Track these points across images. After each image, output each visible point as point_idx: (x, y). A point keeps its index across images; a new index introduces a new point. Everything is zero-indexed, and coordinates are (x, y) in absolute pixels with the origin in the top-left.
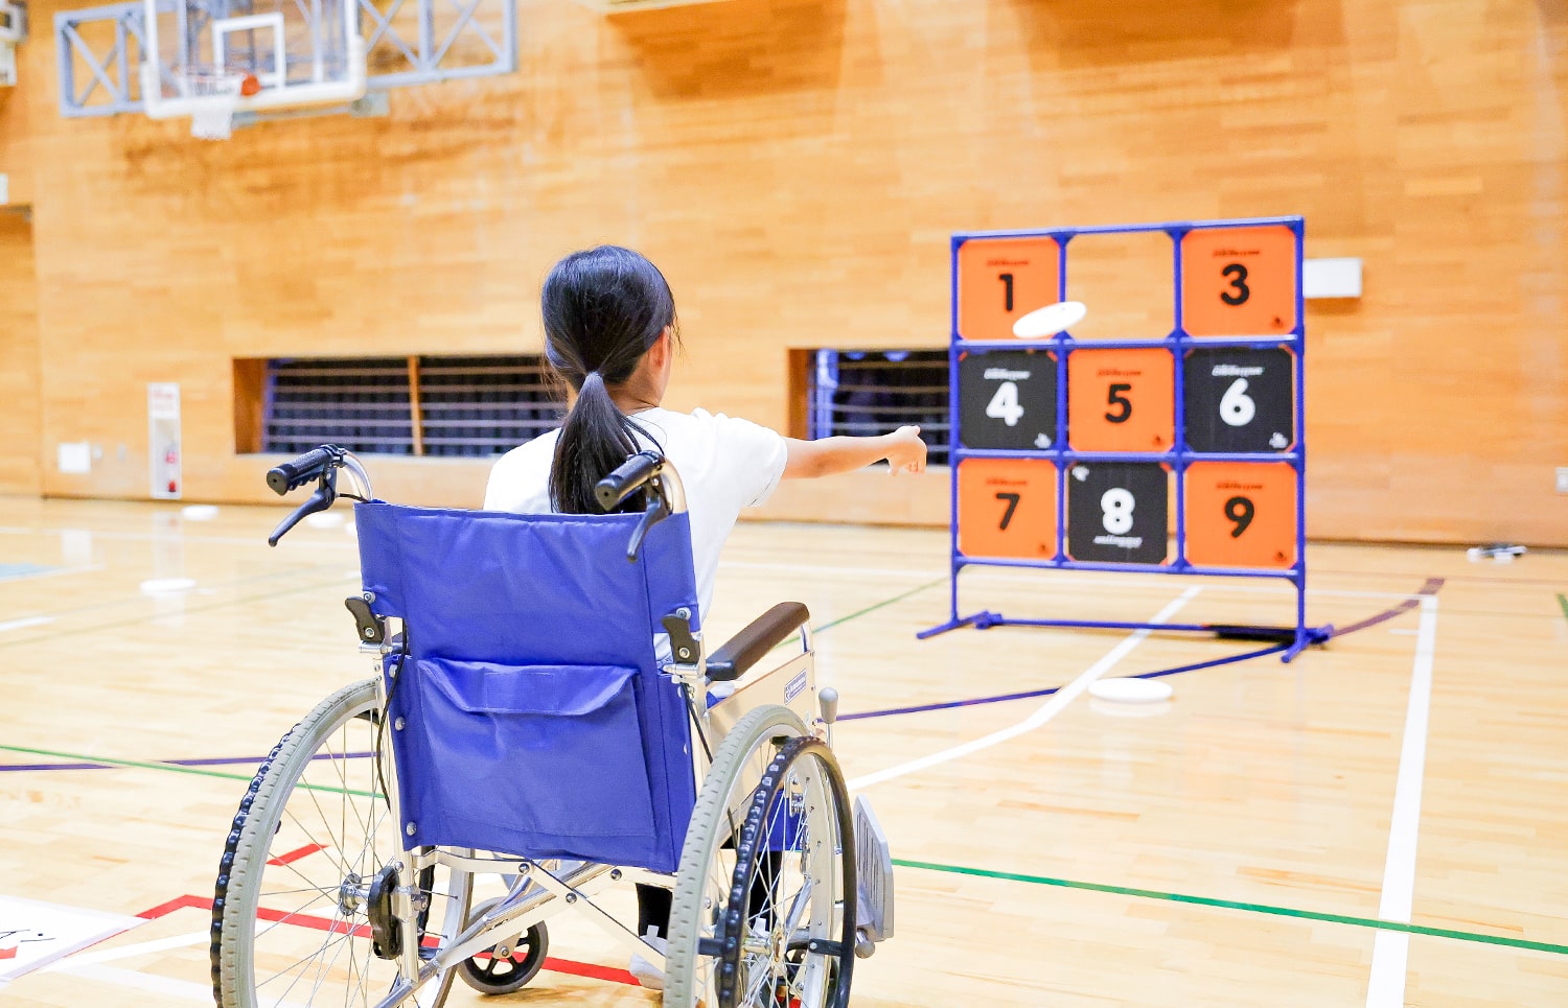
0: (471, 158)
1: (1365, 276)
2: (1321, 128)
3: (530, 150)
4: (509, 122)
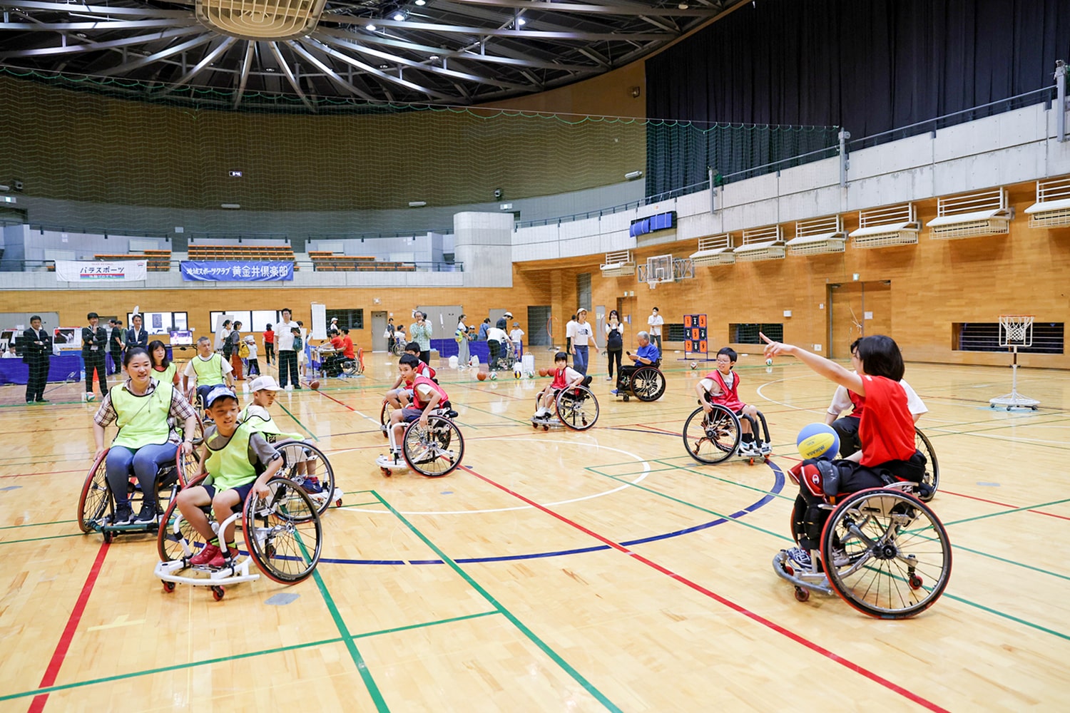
0: (692, 291)
1: (792, 313)
2: (786, 289)
3: (699, 289)
4: (696, 285)
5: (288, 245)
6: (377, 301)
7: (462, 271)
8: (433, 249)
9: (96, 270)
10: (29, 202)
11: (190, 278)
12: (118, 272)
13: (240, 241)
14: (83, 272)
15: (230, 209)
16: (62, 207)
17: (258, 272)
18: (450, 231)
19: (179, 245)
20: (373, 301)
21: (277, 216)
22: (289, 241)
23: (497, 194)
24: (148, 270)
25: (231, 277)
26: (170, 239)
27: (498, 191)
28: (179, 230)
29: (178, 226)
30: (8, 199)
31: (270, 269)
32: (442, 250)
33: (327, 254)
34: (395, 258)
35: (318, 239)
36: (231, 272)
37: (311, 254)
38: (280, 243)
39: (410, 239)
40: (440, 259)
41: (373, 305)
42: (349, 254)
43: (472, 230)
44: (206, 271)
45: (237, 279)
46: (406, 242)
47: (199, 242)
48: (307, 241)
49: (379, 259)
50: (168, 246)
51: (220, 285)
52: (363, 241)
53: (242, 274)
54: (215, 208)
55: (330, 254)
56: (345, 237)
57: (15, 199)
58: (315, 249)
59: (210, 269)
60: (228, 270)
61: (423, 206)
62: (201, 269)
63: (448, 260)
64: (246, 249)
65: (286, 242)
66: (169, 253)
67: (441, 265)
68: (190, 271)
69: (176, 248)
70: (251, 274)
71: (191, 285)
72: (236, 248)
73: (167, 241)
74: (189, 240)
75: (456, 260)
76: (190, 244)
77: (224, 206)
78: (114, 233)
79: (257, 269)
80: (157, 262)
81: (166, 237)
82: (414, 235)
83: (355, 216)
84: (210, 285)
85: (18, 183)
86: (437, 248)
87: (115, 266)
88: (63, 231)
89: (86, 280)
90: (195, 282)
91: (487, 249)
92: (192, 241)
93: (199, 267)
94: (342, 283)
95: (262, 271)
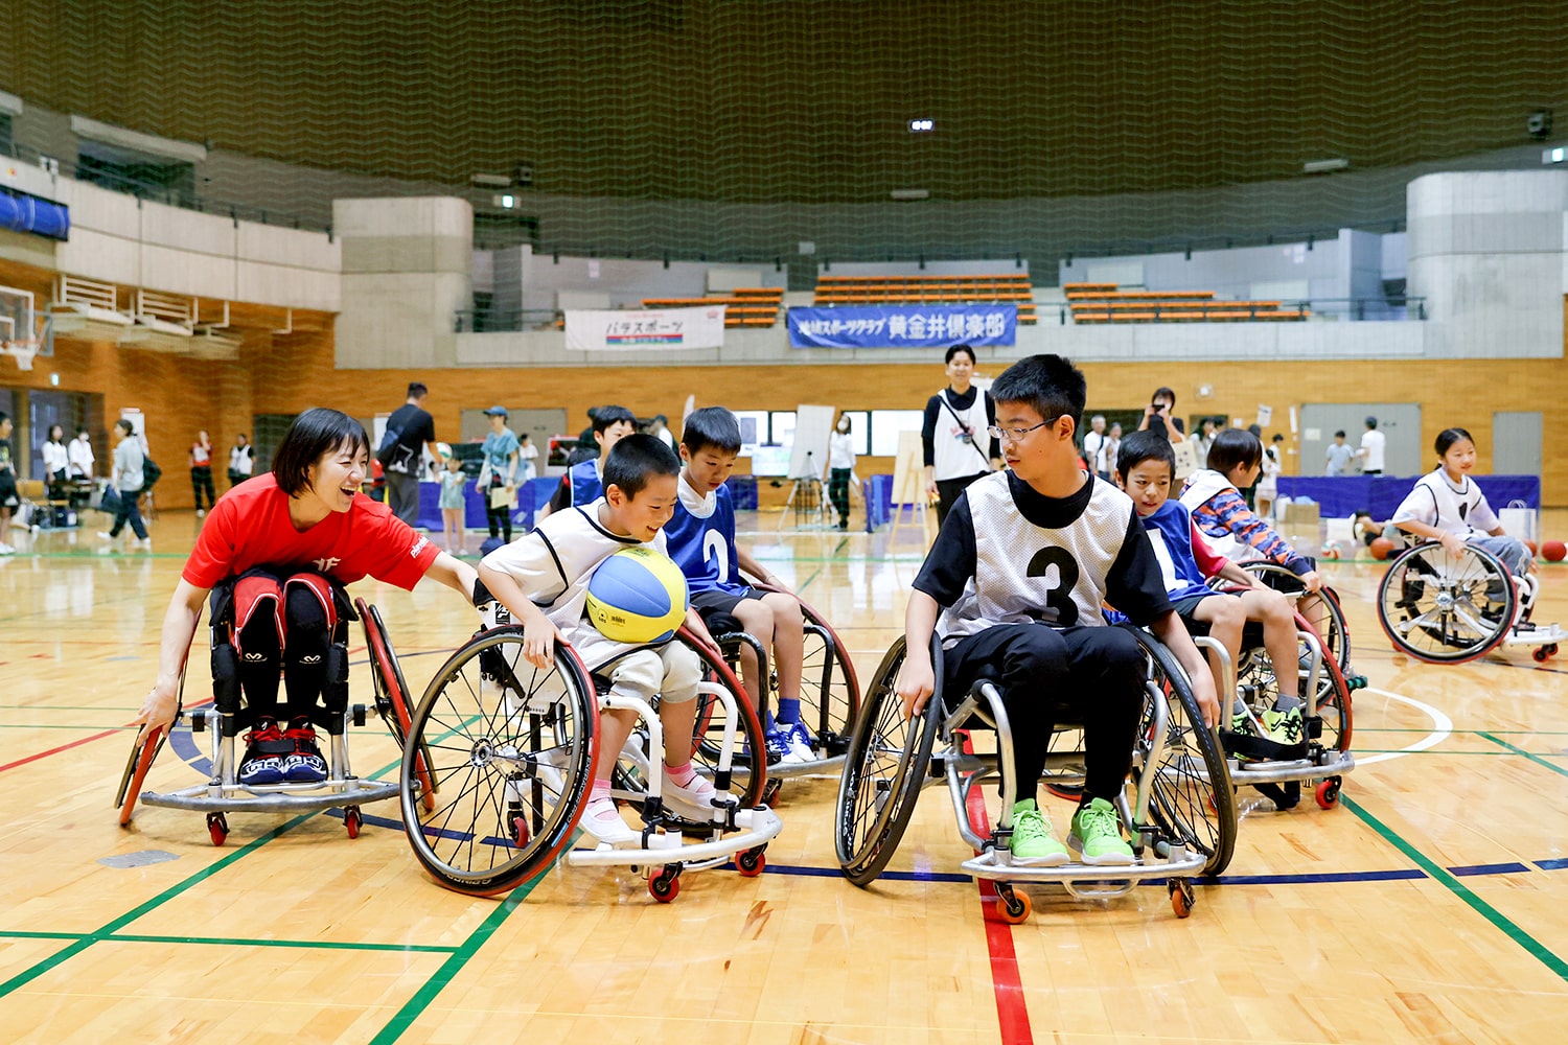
5: (1024, 272)
6: (1204, 391)
7: (1423, 317)
8: (1355, 269)
9: (633, 327)
10: (544, 205)
11: (806, 341)
12: (672, 331)
13: (922, 267)
14: (612, 333)
15: (908, 200)
16: (592, 210)
17: (941, 329)
18: (1398, 225)
19: (801, 279)
20: (1197, 391)
21: (1006, 209)
22: (1025, 263)
23: (1535, 124)
24: (728, 326)
25: (883, 340)
26: (784, 266)
27: (1538, 118)
28: (807, 248)
29: (805, 239)
30: (508, 201)
31: (966, 322)
32: (1379, 272)
33: (1105, 289)
34: (1261, 293)
35: (1092, 255)
36: (886, 328)
37: (1069, 289)
38: (1005, 268)
39: (1301, 248)
40: (1372, 292)
41: (1197, 401)
42: (1156, 289)
43: (1454, 217)
44: (836, 327)
45: (898, 342)
46: (1292, 256)
47: (841, 270)
48: (1063, 262)
49: (1222, 297)
50: (780, 281)
51: (865, 356)
52: (1188, 257)
53: (908, 332)
54: (879, 199)
55: (1112, 289)
56: (1150, 249)
57: (518, 199)
58: (1081, 278)
59: (843, 323)
60: (881, 324)
61: (1339, 171)
62: (827, 324)
63: (1393, 296)
64: (930, 281)
65: (1019, 265)
66: (778, 294)
67: (1367, 305)
68: (805, 328)
69: (796, 284)
70: (927, 332)
71: (807, 356)
72: (911, 282)
73: (779, 269)
74: (821, 267)
75: (1409, 292)
76: (822, 275)
77: (895, 194)
78: (684, 257)
79: (941, 320)
80: (744, 312)
81: (777, 261)
82: (1310, 240)
83: (1177, 201)
84: (844, 355)
85: (525, 169)
86: (1364, 265)
87: (667, 319)
88: (593, 255)
89: (614, 347)
90: (816, 350)
91: (1493, 262)
92: (827, 269)
93: (823, 319)
94: (1124, 352)
95: (949, 325)
